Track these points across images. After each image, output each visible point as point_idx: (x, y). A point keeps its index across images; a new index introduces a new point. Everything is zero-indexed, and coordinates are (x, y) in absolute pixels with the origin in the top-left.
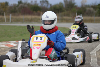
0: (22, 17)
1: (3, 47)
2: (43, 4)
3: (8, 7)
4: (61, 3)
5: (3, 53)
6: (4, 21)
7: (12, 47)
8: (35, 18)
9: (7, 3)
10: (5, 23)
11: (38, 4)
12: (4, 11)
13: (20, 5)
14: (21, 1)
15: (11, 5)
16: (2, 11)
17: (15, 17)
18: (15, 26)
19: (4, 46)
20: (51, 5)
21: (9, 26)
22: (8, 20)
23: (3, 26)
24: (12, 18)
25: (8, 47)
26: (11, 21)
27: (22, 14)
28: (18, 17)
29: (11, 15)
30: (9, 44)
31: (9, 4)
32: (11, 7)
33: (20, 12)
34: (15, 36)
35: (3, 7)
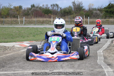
0: (35, 19)
1: (17, 47)
2: (54, 8)
3: (22, 10)
4: (70, 7)
5: (18, 52)
6: (19, 24)
7: (26, 46)
8: (46, 20)
9: (20, 7)
11: (49, 8)
12: (18, 14)
13: (33, 8)
14: (34, 5)
15: (25, 8)
16: (16, 14)
17: (28, 20)
18: (28, 28)
19: (18, 46)
20: (61, 8)
21: (22, 27)
22: (22, 22)
23: (18, 28)
24: (25, 20)
25: (22, 47)
26: (25, 24)
27: (34, 17)
28: (31, 20)
29: (24, 17)
30: (23, 44)
31: (22, 8)
32: (25, 10)
33: (32, 15)
34: (28, 37)
35: (17, 11)
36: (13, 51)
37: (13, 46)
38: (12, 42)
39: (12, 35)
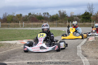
0: (31, 24)
1: (18, 44)
2: (45, 15)
3: (22, 17)
4: (57, 14)
5: (19, 47)
6: (20, 27)
8: (40, 24)
9: (21, 15)
10: (20, 28)
11: (42, 15)
12: (19, 20)
13: (30, 16)
14: (30, 13)
15: (24, 16)
16: (18, 20)
17: (27, 24)
18: (26, 30)
19: (20, 43)
20: (50, 15)
21: (22, 30)
22: (22, 26)
23: (19, 30)
24: (24, 24)
25: (22, 44)
26: (24, 27)
27: (31, 22)
28: (29, 24)
29: (24, 22)
30: (23, 41)
32: (24, 17)
33: (30, 20)
34: (26, 36)
35: (19, 17)
36: (16, 47)
37: (16, 43)
38: (15, 40)
39: (15, 35)
